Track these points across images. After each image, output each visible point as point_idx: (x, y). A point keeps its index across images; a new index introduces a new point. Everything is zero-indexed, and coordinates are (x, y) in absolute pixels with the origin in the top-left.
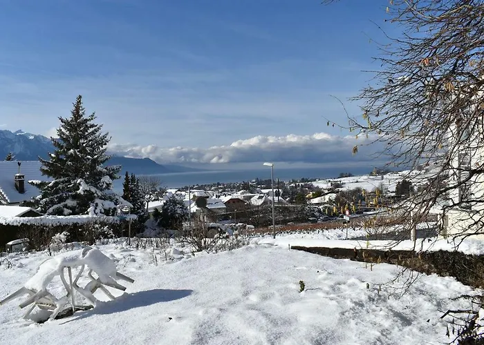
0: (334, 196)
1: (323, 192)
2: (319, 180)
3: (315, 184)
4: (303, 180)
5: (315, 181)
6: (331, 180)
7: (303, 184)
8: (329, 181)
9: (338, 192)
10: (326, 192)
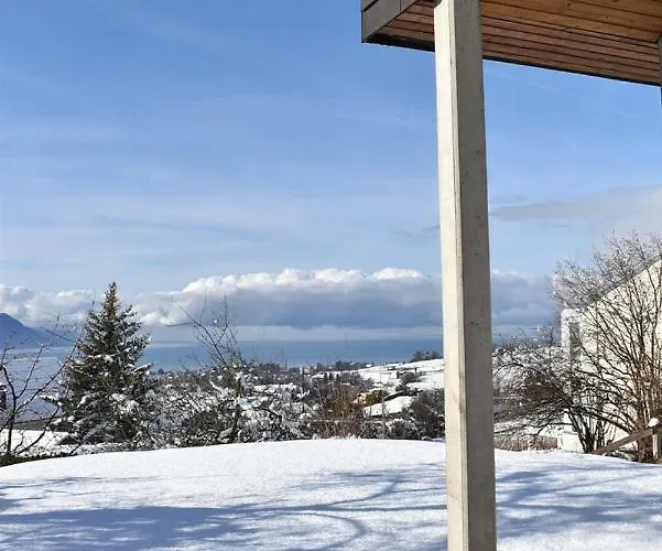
0: (407, 401)
1: (386, 393)
2: (373, 365)
3: (365, 374)
4: (339, 366)
5: (364, 366)
6: (397, 366)
7: (339, 373)
8: (394, 369)
9: (415, 393)
10: (393, 393)
